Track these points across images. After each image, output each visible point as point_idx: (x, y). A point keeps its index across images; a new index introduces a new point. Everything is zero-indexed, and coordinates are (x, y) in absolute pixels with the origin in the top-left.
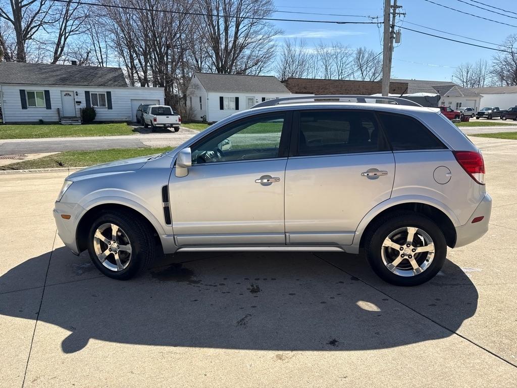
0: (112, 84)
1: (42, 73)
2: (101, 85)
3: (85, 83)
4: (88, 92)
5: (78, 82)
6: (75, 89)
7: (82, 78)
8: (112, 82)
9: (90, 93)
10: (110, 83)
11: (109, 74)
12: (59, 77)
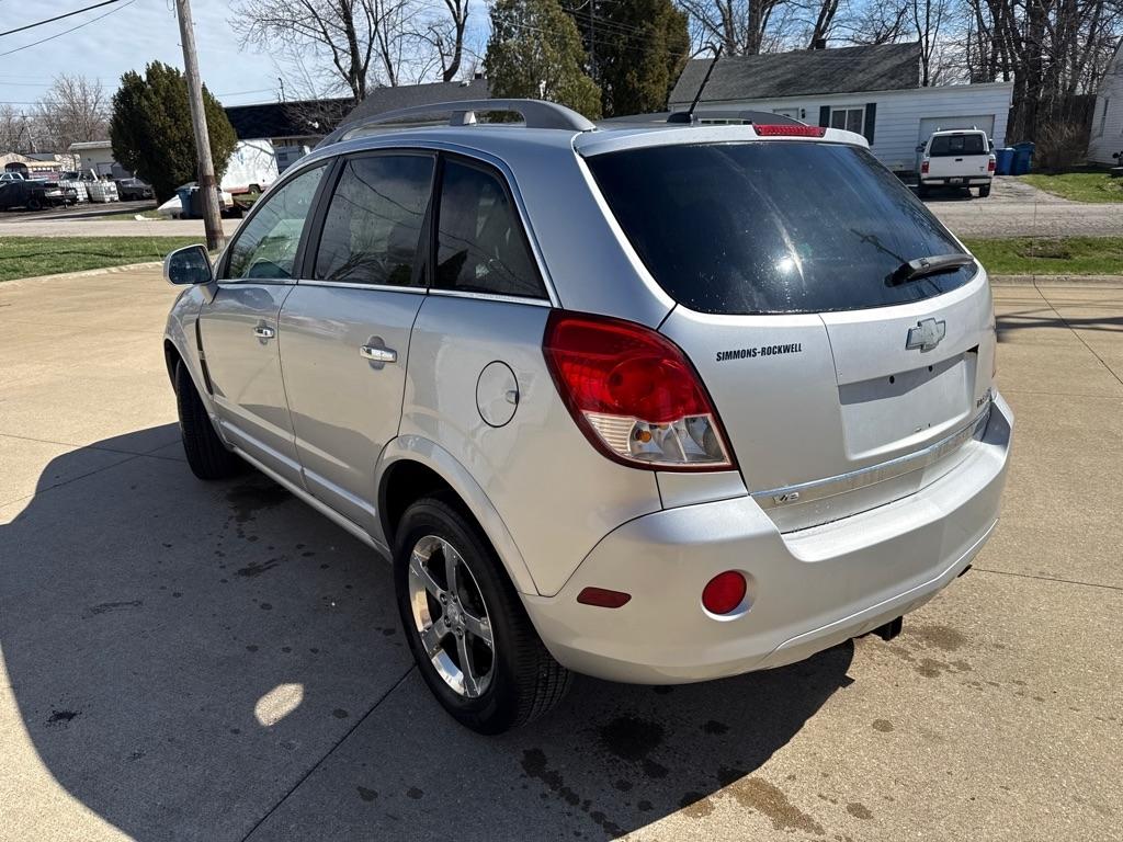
0: (883, 84)
1: (749, 76)
2: (859, 90)
3: (826, 89)
4: (828, 108)
5: (812, 86)
6: (800, 104)
7: (823, 77)
8: (884, 79)
9: (832, 110)
10: (879, 81)
11: (885, 61)
12: (777, 81)
